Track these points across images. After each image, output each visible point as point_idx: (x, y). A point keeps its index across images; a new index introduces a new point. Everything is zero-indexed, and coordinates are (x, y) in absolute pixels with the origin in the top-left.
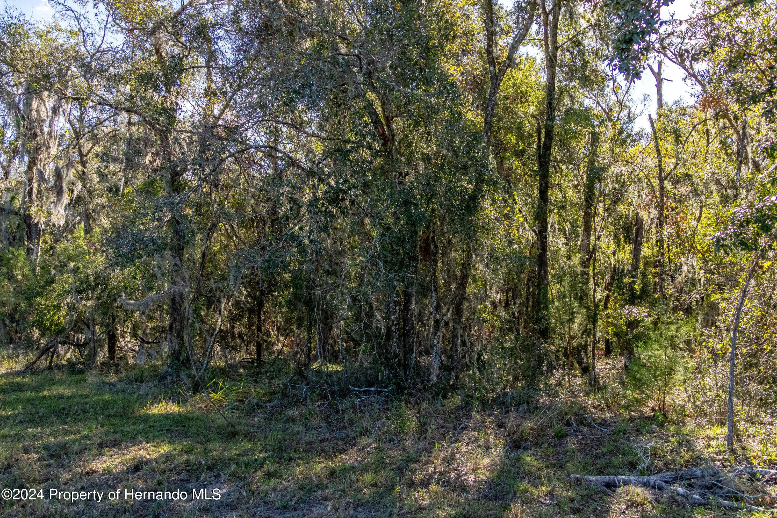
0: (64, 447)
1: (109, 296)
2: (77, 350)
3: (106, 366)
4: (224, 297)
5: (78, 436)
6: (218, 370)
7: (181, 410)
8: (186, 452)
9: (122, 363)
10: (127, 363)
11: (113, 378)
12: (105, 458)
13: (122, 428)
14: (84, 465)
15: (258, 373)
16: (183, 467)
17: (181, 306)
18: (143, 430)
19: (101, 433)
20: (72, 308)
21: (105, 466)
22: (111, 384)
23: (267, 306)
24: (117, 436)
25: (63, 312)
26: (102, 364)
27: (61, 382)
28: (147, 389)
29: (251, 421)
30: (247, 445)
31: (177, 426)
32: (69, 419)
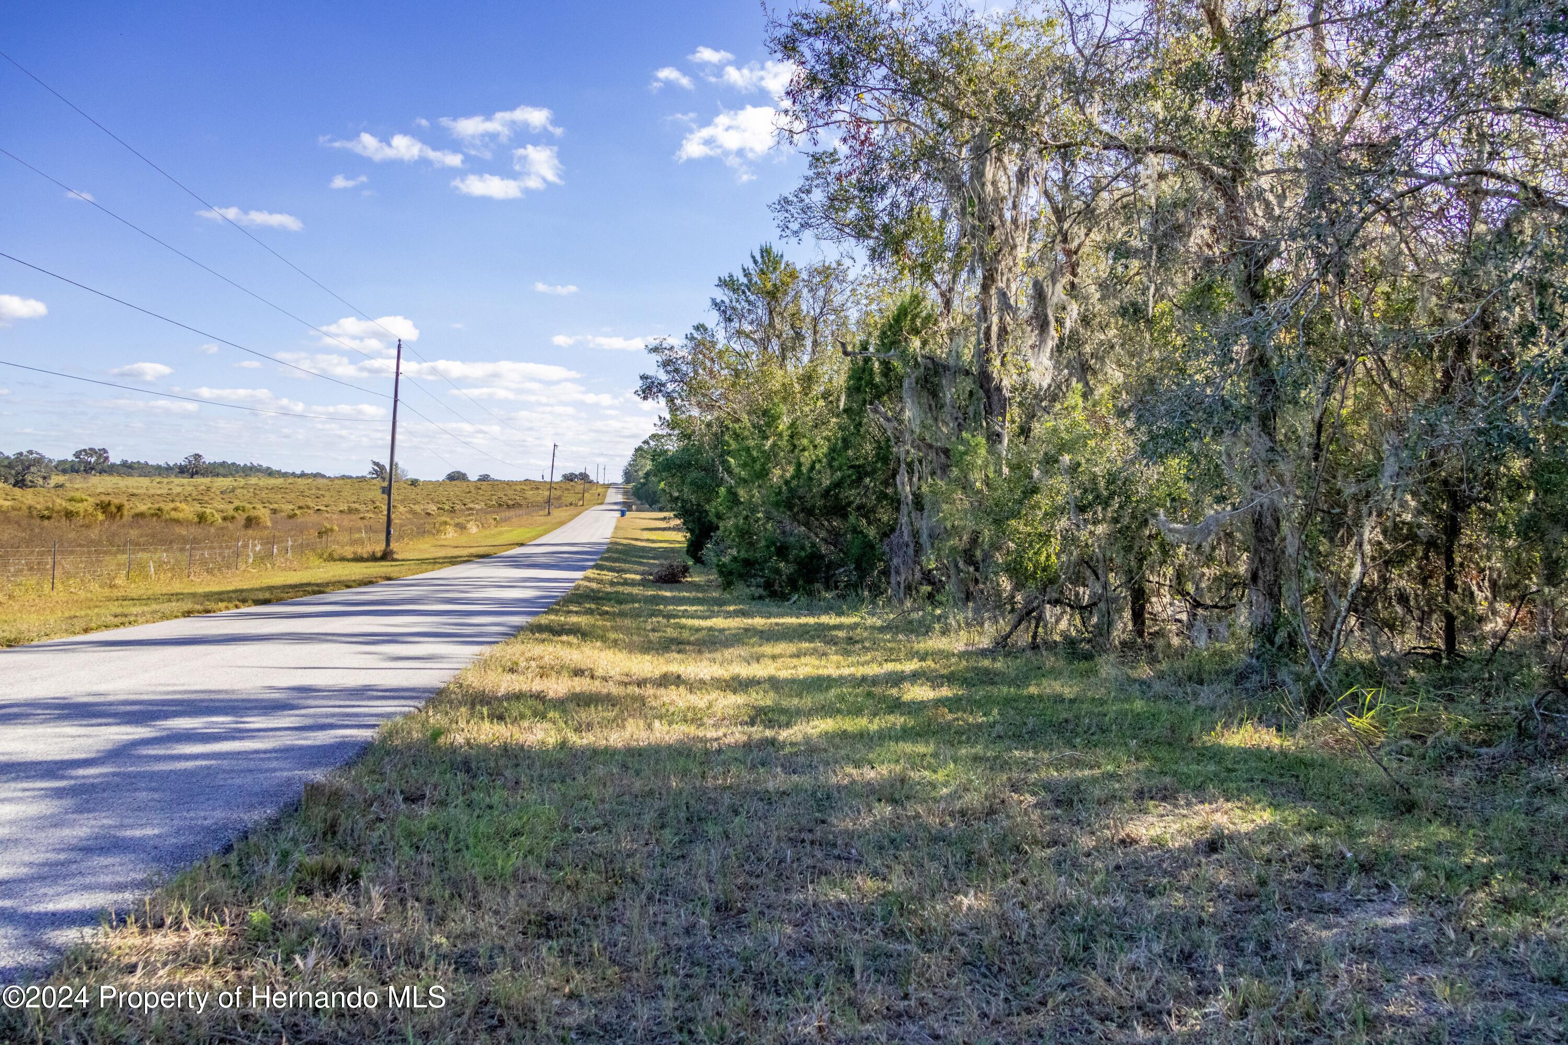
0: (1076, 786)
1: (1133, 517)
2: (1078, 617)
3: (1131, 649)
4: (1370, 514)
5: (1096, 772)
6: (1358, 670)
7: (1286, 743)
8: (1308, 830)
9: (1160, 643)
10: (1169, 645)
11: (1145, 671)
12: (1150, 819)
13: (1175, 767)
14: (1116, 826)
15: (1454, 681)
16: (1305, 857)
17: (1274, 535)
18: (1216, 775)
19: (1137, 771)
20: (1069, 540)
21: (1152, 832)
22: (1142, 683)
23: (1467, 536)
24: (1167, 780)
25: (1055, 545)
26: (1124, 644)
27: (1055, 673)
28: (1212, 697)
29: (1444, 782)
30: (1445, 834)
31: (1281, 776)
32: (1078, 740)
